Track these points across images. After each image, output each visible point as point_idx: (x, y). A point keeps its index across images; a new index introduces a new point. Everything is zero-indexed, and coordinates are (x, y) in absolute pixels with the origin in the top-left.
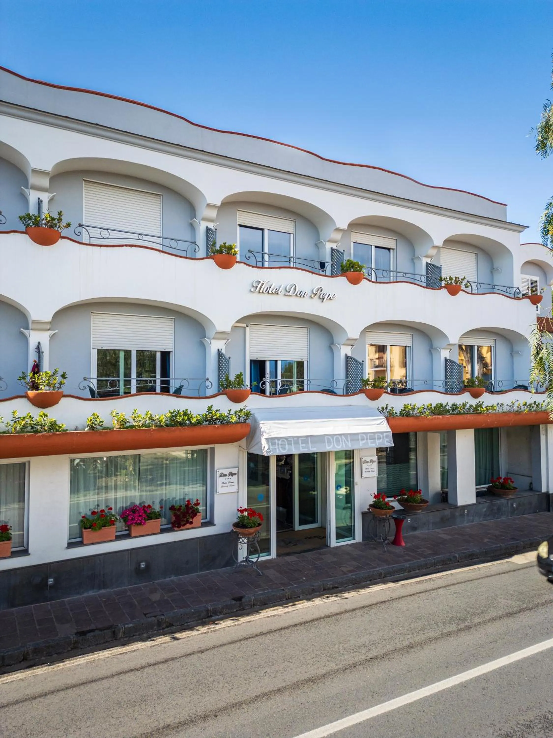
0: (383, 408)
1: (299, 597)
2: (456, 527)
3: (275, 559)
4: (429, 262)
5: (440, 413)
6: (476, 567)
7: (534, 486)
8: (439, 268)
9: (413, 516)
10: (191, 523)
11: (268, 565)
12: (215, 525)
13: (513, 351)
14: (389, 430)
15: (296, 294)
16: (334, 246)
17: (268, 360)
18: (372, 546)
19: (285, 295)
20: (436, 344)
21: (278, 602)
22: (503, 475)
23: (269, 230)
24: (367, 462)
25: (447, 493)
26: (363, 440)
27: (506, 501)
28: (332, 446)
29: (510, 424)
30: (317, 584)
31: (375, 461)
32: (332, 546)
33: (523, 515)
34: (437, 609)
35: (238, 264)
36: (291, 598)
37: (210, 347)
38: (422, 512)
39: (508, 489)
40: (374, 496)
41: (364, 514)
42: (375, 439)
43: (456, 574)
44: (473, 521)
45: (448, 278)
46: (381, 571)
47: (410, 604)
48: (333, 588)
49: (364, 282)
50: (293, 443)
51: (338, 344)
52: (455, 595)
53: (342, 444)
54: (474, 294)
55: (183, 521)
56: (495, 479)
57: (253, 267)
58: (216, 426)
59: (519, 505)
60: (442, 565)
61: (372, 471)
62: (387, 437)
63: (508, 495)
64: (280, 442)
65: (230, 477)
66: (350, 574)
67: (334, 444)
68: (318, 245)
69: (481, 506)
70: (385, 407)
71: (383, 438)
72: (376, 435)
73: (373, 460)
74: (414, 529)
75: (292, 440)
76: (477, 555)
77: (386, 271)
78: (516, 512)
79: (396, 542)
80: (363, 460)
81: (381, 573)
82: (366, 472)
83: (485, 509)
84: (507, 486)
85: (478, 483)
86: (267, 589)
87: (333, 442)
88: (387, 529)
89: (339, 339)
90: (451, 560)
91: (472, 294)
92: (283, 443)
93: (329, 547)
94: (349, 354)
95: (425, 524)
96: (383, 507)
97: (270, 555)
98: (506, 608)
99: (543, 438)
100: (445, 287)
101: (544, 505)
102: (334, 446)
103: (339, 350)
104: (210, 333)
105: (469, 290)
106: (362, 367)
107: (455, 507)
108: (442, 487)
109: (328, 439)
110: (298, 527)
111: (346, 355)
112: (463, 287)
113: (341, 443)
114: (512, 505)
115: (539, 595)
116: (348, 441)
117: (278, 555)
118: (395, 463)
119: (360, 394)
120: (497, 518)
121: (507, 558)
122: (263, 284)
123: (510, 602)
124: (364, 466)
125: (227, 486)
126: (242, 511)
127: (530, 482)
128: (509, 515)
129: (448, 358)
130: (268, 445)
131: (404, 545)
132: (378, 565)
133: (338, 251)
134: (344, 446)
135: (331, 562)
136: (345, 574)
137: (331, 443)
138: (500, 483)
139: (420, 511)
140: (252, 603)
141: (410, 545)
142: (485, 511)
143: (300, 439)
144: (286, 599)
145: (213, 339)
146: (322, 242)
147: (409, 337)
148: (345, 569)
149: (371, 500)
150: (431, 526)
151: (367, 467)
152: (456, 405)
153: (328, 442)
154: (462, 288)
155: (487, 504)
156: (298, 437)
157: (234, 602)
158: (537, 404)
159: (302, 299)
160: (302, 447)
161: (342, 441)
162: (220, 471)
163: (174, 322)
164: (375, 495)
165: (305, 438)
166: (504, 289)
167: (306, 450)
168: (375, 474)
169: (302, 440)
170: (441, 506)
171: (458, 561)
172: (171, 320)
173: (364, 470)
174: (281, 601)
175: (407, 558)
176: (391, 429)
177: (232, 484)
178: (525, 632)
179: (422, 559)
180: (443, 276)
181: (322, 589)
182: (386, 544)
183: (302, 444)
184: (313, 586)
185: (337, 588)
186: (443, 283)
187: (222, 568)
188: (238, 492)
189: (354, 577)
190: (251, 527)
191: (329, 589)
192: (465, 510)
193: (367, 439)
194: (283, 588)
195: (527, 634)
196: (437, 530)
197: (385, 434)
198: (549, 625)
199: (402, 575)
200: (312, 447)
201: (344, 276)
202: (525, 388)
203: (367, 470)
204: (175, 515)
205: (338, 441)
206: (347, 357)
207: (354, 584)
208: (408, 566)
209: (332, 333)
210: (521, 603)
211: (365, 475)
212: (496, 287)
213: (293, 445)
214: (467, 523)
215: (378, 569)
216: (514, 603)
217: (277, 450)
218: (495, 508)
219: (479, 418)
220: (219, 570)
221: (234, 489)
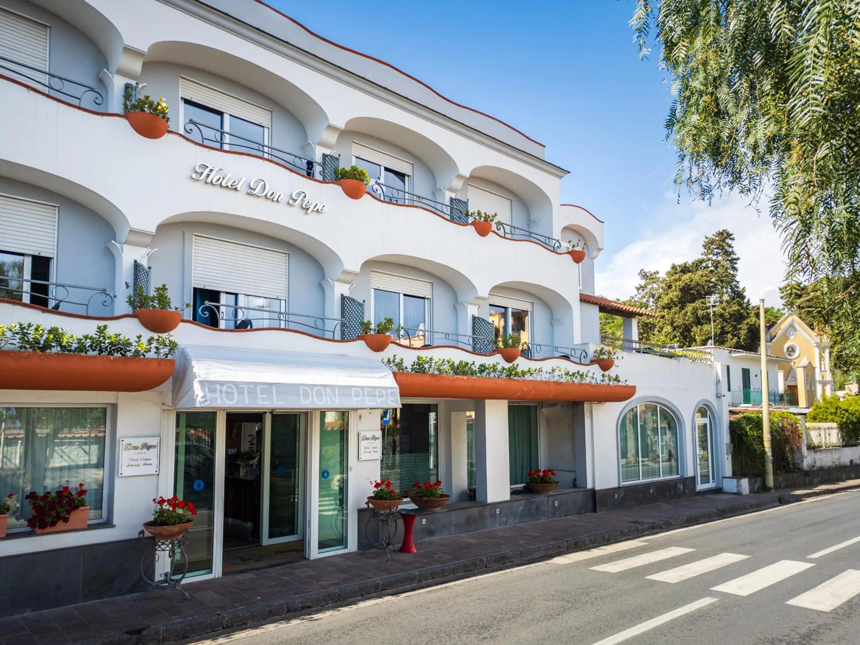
0: (389, 361)
1: (246, 624)
2: (485, 530)
3: (218, 578)
4: (454, 197)
5: (464, 373)
6: (508, 571)
7: (578, 482)
8: (466, 203)
9: (429, 516)
10: (66, 520)
11: (204, 586)
12: (114, 526)
13: (552, 319)
14: (395, 385)
15: (266, 196)
16: (328, 152)
17: (223, 292)
18: (371, 555)
19: (248, 193)
20: (461, 298)
21: (208, 633)
22: (543, 466)
23: (230, 115)
24: (368, 439)
25: (474, 491)
26: (357, 396)
27: (546, 498)
28: (309, 401)
29: (551, 396)
30: (277, 603)
31: (378, 438)
32: (312, 558)
33: (566, 516)
34: (451, 619)
35: (170, 135)
36: (232, 626)
37: (122, 256)
38: (442, 509)
39: (548, 483)
40: (374, 484)
41: (360, 511)
42: (375, 396)
43: (482, 579)
44: (506, 524)
45: (476, 212)
46: (378, 581)
47: (414, 617)
48: (303, 608)
49: (366, 197)
50: (246, 391)
51: (331, 280)
52: (478, 601)
53: (326, 400)
54: (507, 239)
55: (49, 515)
56: (533, 472)
57: (197, 144)
58: (112, 358)
59: (561, 504)
60: (465, 571)
61: (374, 452)
62: (392, 394)
63: (549, 491)
64: (224, 389)
65: (145, 450)
66: (331, 589)
67: (313, 398)
68: (305, 146)
69: (516, 503)
70: (391, 360)
71: (387, 395)
72: (377, 390)
73: (376, 436)
74: (431, 533)
75: (246, 387)
76: (510, 558)
77: (397, 190)
78: (557, 513)
79: (405, 548)
80: (361, 436)
81: (378, 584)
82: (365, 452)
83: (521, 508)
84: (548, 480)
85: (513, 481)
86: (192, 616)
87: (312, 395)
88: (392, 529)
89: (332, 273)
90: (476, 565)
91: (504, 238)
92: (229, 390)
93: (308, 559)
94: (347, 294)
95: (445, 526)
96: (385, 496)
97: (211, 572)
98: (545, 609)
99: (587, 421)
100: (473, 224)
101: (590, 505)
102: (313, 400)
103: (332, 288)
104: (123, 235)
105: (501, 232)
106: (363, 309)
107: (485, 504)
108: (470, 483)
109: (304, 390)
110: (266, 541)
111: (342, 295)
112: (494, 227)
113: (324, 397)
114: (553, 503)
115: (587, 593)
116: (335, 395)
117: (224, 573)
118: (410, 452)
119: (358, 341)
120: (535, 520)
121: (548, 559)
122: (211, 170)
123: (550, 603)
124: (364, 444)
125: (139, 465)
126: (162, 501)
127: (574, 477)
128: (550, 516)
129: (476, 315)
130: (204, 390)
131: (415, 551)
132: (375, 575)
133: (331, 157)
134: (329, 403)
135: (307, 576)
136: (324, 588)
137: (309, 396)
138: (539, 476)
139: (439, 509)
140: (161, 637)
141: (423, 551)
142: (522, 510)
143: (259, 387)
144: (223, 628)
145: (126, 243)
146: (309, 143)
147: (429, 286)
148: (324, 583)
149: (371, 491)
150: (453, 529)
151: (367, 446)
152: (483, 366)
153: (303, 395)
154: (493, 229)
155: (523, 502)
156: (256, 384)
157: (126, 636)
158: (581, 373)
159: (275, 204)
160: (262, 398)
161: (326, 395)
162: (126, 441)
163: (59, 212)
164: (377, 483)
165: (267, 386)
166: (543, 239)
167: (268, 403)
168: (378, 455)
169: (261, 389)
170: (467, 504)
171: (486, 567)
172: (54, 208)
173: (362, 450)
174: (213, 631)
175: (417, 565)
176: (399, 385)
177: (149, 462)
178: (571, 634)
179: (438, 565)
180: (471, 210)
181: (285, 612)
182: (391, 552)
183: (261, 394)
184: (271, 606)
185: (309, 607)
186: (471, 220)
187: (125, 594)
188: (158, 475)
189: (337, 591)
190: (174, 524)
191: (296, 610)
192: (496, 508)
193: (364, 396)
194: (219, 612)
195: (573, 637)
196: (462, 535)
197: (389, 391)
198: (602, 624)
199: (408, 586)
200: (277, 401)
201: (339, 185)
202: (566, 357)
203: (367, 450)
204: (36, 507)
205: (319, 394)
206: (343, 297)
207: (336, 602)
208: (418, 574)
209: (323, 265)
210: (565, 603)
211: (363, 456)
212: (533, 235)
213: (246, 394)
214: (500, 525)
215: (374, 580)
216: (555, 604)
217: (219, 399)
218: (534, 507)
219: (514, 385)
220: (118, 598)
221: (152, 470)
